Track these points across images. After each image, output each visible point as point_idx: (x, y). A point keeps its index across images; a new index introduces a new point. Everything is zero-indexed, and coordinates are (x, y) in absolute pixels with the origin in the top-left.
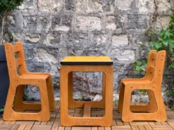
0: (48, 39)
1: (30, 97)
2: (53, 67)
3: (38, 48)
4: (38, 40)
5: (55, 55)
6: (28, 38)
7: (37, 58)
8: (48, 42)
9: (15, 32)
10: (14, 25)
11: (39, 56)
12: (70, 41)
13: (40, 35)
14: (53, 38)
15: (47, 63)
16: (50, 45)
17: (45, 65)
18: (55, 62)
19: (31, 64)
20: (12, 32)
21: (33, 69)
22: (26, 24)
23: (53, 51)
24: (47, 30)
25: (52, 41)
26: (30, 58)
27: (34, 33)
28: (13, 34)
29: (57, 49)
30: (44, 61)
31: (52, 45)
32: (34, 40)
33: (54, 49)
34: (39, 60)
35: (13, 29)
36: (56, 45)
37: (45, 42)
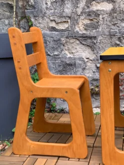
0: (81, 24)
1: (58, 107)
2: (89, 64)
3: (67, 37)
4: (66, 25)
5: (92, 47)
6: (53, 25)
7: (67, 52)
8: (81, 28)
9: (35, 17)
10: (33, 7)
11: (69, 50)
12: (114, 25)
13: (70, 18)
14: (89, 22)
15: (81, 59)
16: (84, 32)
17: (78, 62)
18: (92, 57)
19: (58, 61)
20: (31, 16)
21: (61, 68)
22: (49, 3)
23: (89, 41)
24: (79, 11)
25: (87, 27)
26: (56, 53)
27: (61, 16)
28: (33, 20)
29: (95, 38)
30: (77, 55)
31: (88, 33)
32: (62, 27)
33: (91, 38)
34: (69, 55)
35: (32, 13)
36: (93, 33)
37: (77, 29)
